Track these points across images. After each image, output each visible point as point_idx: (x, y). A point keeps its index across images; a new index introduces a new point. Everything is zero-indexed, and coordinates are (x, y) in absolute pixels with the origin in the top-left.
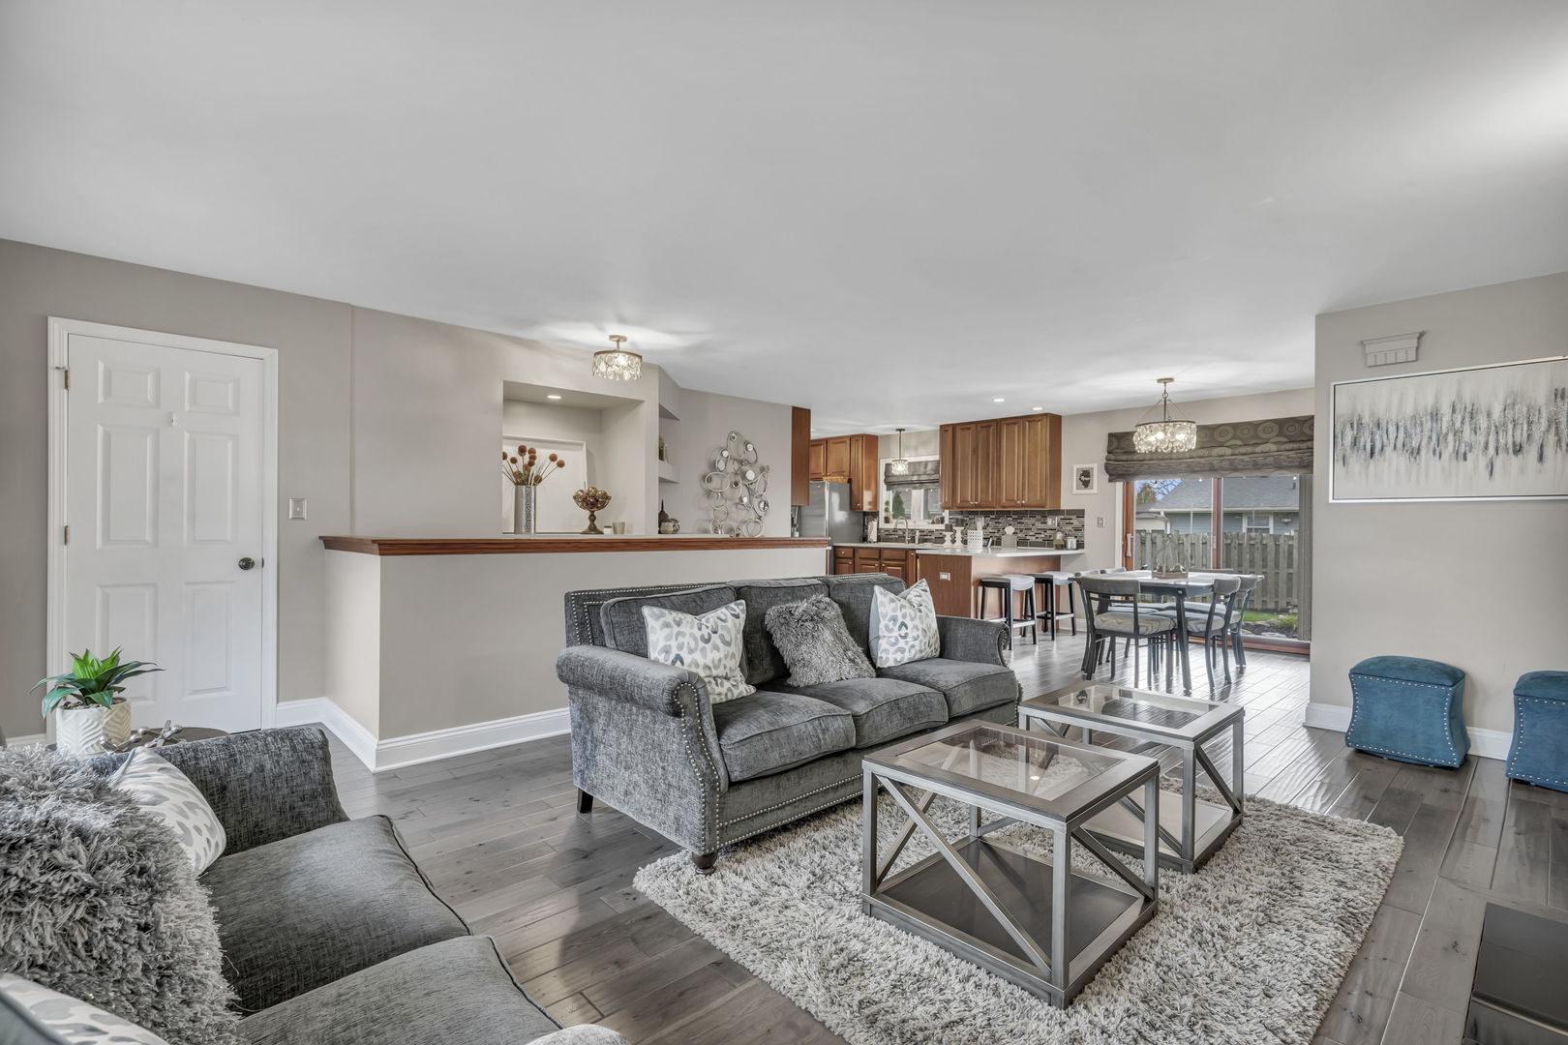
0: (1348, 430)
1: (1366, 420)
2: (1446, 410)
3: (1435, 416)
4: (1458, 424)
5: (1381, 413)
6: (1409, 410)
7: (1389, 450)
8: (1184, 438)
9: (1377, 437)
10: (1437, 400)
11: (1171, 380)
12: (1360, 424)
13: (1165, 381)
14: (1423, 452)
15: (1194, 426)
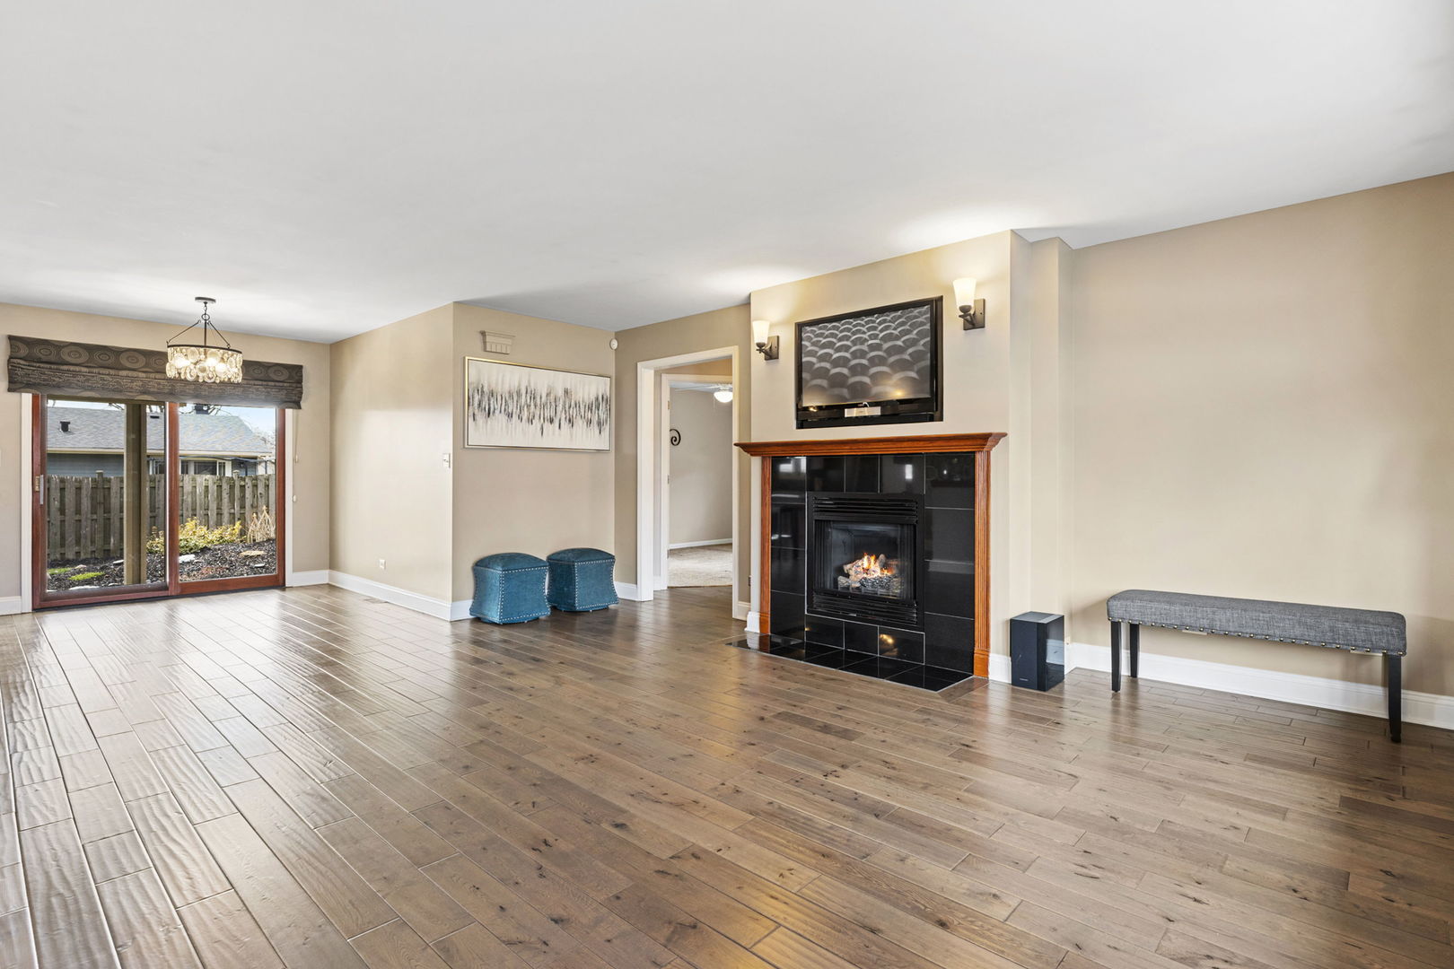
0: (476, 395)
1: (485, 389)
2: (523, 392)
3: (519, 394)
4: (529, 401)
5: (493, 386)
6: (507, 388)
7: (497, 412)
8: (225, 368)
9: (492, 402)
10: (519, 386)
11: (213, 300)
12: (483, 392)
13: (206, 300)
14: (514, 415)
15: (239, 358)
